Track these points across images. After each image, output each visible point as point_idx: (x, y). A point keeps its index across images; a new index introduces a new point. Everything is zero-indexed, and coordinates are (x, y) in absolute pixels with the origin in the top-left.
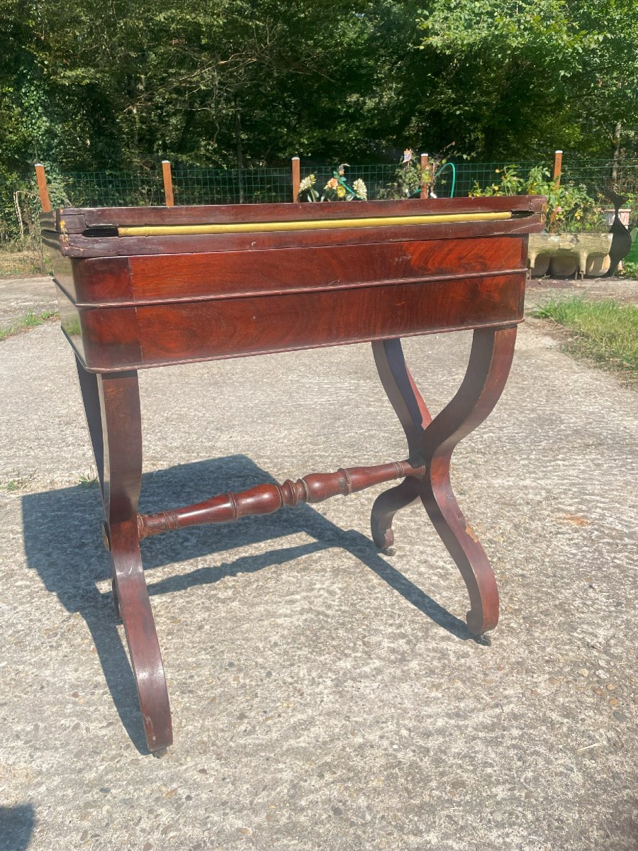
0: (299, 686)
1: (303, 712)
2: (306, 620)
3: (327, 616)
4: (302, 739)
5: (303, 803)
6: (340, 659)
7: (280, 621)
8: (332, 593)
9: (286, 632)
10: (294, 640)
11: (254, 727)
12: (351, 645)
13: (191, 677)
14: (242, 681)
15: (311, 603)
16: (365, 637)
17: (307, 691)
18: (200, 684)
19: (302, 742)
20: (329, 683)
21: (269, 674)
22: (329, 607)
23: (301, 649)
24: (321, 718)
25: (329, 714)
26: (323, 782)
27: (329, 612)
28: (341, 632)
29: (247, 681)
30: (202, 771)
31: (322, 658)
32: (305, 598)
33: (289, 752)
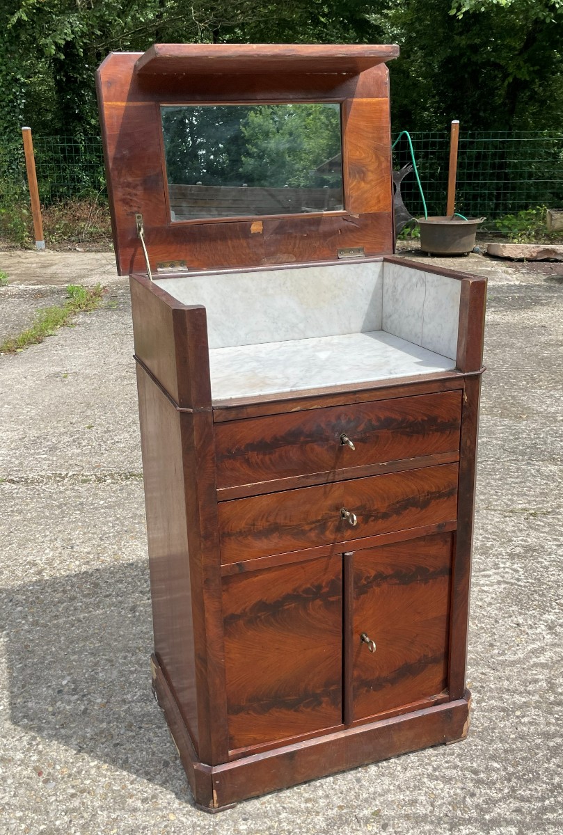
0: (522, 629)
1: (534, 643)
2: (505, 588)
3: (521, 586)
4: (541, 658)
6: (545, 614)
7: (485, 588)
9: (494, 596)
10: (503, 601)
11: (504, 651)
12: (548, 605)
15: (503, 577)
16: (556, 600)
17: (530, 632)
19: (542, 659)
20: (543, 627)
21: (497, 622)
22: (518, 580)
23: (511, 606)
24: (548, 647)
25: (553, 645)
27: (520, 583)
28: (536, 596)
29: (483, 625)
30: (482, 673)
31: (531, 612)
32: (496, 574)
33: (535, 665)
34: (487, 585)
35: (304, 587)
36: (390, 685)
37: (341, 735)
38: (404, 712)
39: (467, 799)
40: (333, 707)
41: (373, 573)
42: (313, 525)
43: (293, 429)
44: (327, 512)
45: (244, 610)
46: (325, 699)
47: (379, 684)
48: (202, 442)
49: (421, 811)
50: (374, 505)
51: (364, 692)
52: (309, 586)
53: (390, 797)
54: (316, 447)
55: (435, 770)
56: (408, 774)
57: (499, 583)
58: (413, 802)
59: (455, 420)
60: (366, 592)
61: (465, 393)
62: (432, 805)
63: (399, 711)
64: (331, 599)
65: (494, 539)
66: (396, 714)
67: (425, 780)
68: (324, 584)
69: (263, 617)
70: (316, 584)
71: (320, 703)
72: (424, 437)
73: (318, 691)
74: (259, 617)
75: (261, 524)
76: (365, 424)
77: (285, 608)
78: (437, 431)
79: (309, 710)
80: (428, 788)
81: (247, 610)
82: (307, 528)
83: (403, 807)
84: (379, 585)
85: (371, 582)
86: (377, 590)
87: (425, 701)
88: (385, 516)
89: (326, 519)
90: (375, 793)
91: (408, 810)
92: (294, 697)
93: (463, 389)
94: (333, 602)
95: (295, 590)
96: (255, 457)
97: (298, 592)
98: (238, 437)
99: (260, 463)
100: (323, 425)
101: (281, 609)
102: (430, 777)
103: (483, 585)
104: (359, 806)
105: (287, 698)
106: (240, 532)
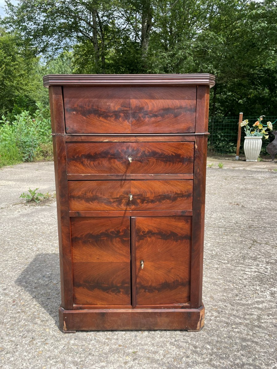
0: (257, 292)
1: (259, 299)
2: (257, 274)
3: (266, 275)
4: (260, 305)
5: (263, 321)
6: (272, 288)
8: (267, 269)
9: (250, 276)
10: (253, 279)
11: (242, 299)
13: (217, 282)
14: (235, 286)
15: (259, 270)
17: (260, 293)
18: (220, 284)
20: (268, 293)
21: (245, 286)
22: (266, 272)
23: (256, 282)
24: (266, 302)
25: (269, 301)
26: (269, 318)
27: (266, 274)
28: (272, 280)
29: (237, 287)
30: (225, 306)
31: (265, 286)
32: (255, 268)
33: (255, 308)
34: (249, 272)
35: (111, 230)
36: (157, 292)
37: (130, 311)
38: (165, 308)
39: (184, 359)
40: (126, 295)
41: (147, 230)
42: (115, 200)
43: (105, 150)
44: (122, 194)
45: (82, 235)
46: (122, 290)
47: (151, 289)
48: (60, 150)
49: (157, 357)
50: (147, 195)
51: (143, 291)
52: (113, 230)
53: (146, 347)
54: (116, 161)
55: (176, 341)
56: (161, 340)
57: (255, 272)
58: (155, 353)
59: (190, 157)
60: (143, 239)
61: (196, 144)
62: (164, 356)
63: (162, 307)
64: (125, 239)
65: (262, 255)
66: (160, 308)
67: (168, 344)
68: (121, 231)
69: (91, 241)
70: (117, 230)
71: (119, 292)
72: (173, 164)
73: (119, 285)
74: (89, 241)
75: (89, 195)
76: (141, 153)
77: (102, 239)
78: (180, 162)
79: (114, 294)
80: (167, 348)
81: (83, 236)
82: (112, 200)
83: (149, 353)
84: (150, 237)
85: (146, 234)
86: (149, 239)
87: (176, 305)
88: (152, 201)
89: (122, 198)
90: (140, 343)
91: (151, 355)
92: (107, 286)
93: (194, 142)
94: (125, 241)
95: (106, 231)
96: (86, 162)
97: (108, 232)
98: (78, 151)
99: (88, 164)
100: (120, 150)
101: (99, 239)
102: (171, 344)
103: (247, 271)
104: (129, 347)
105: (103, 285)
106: (79, 197)
